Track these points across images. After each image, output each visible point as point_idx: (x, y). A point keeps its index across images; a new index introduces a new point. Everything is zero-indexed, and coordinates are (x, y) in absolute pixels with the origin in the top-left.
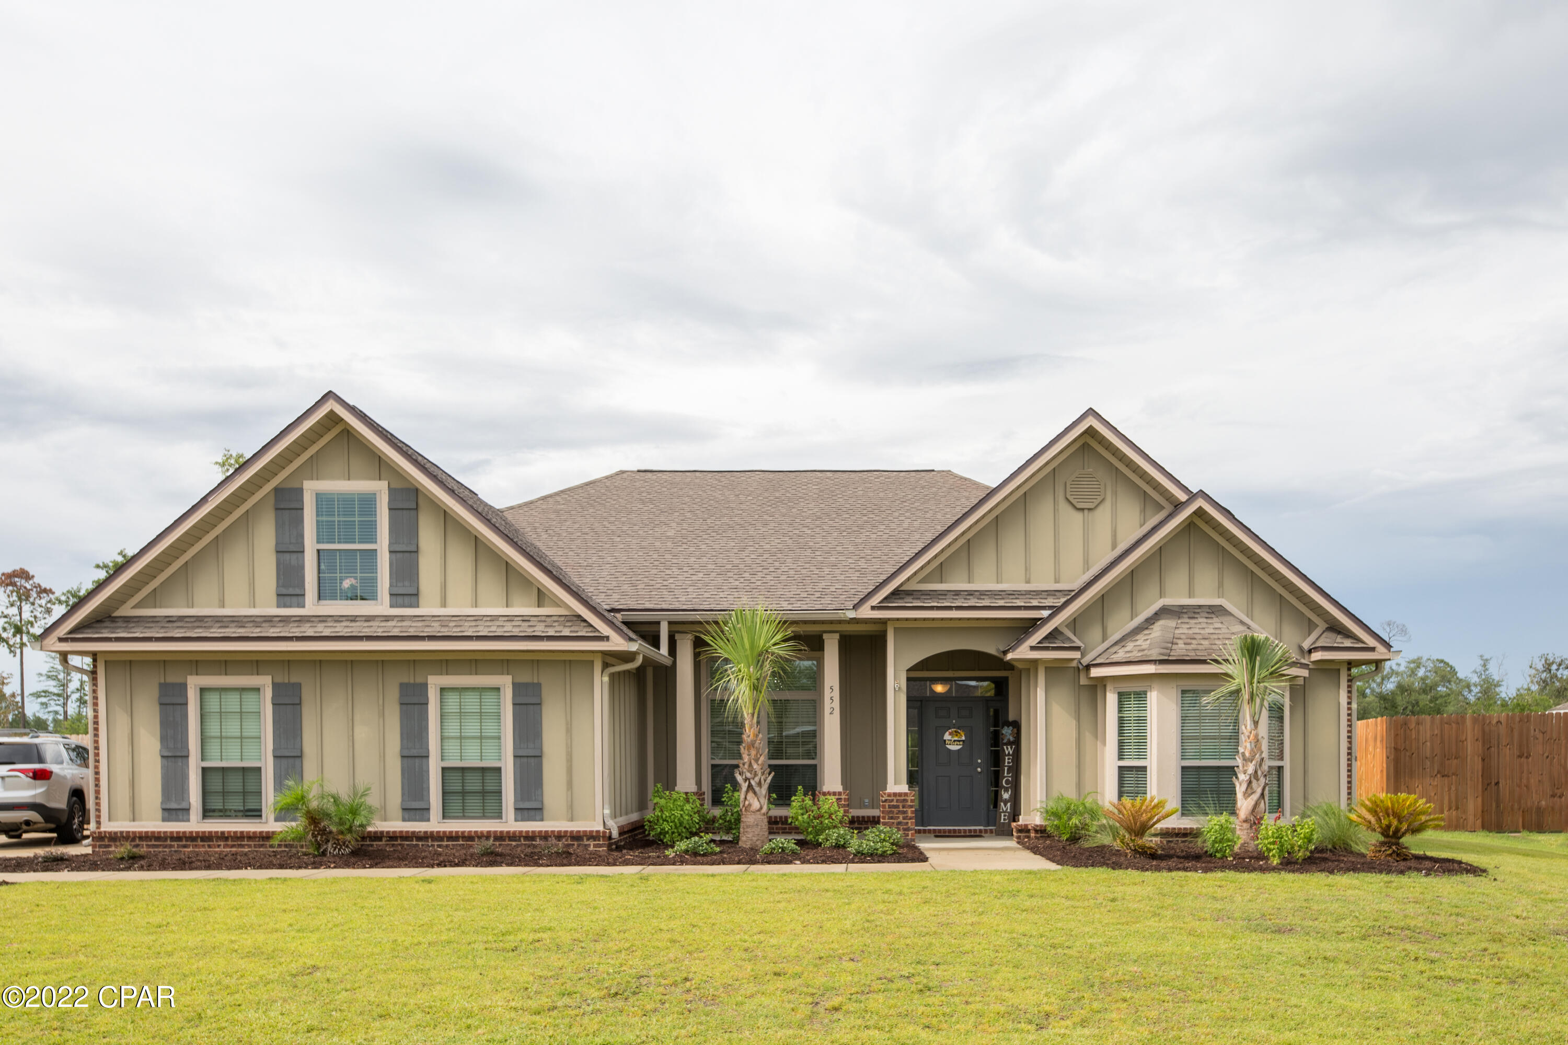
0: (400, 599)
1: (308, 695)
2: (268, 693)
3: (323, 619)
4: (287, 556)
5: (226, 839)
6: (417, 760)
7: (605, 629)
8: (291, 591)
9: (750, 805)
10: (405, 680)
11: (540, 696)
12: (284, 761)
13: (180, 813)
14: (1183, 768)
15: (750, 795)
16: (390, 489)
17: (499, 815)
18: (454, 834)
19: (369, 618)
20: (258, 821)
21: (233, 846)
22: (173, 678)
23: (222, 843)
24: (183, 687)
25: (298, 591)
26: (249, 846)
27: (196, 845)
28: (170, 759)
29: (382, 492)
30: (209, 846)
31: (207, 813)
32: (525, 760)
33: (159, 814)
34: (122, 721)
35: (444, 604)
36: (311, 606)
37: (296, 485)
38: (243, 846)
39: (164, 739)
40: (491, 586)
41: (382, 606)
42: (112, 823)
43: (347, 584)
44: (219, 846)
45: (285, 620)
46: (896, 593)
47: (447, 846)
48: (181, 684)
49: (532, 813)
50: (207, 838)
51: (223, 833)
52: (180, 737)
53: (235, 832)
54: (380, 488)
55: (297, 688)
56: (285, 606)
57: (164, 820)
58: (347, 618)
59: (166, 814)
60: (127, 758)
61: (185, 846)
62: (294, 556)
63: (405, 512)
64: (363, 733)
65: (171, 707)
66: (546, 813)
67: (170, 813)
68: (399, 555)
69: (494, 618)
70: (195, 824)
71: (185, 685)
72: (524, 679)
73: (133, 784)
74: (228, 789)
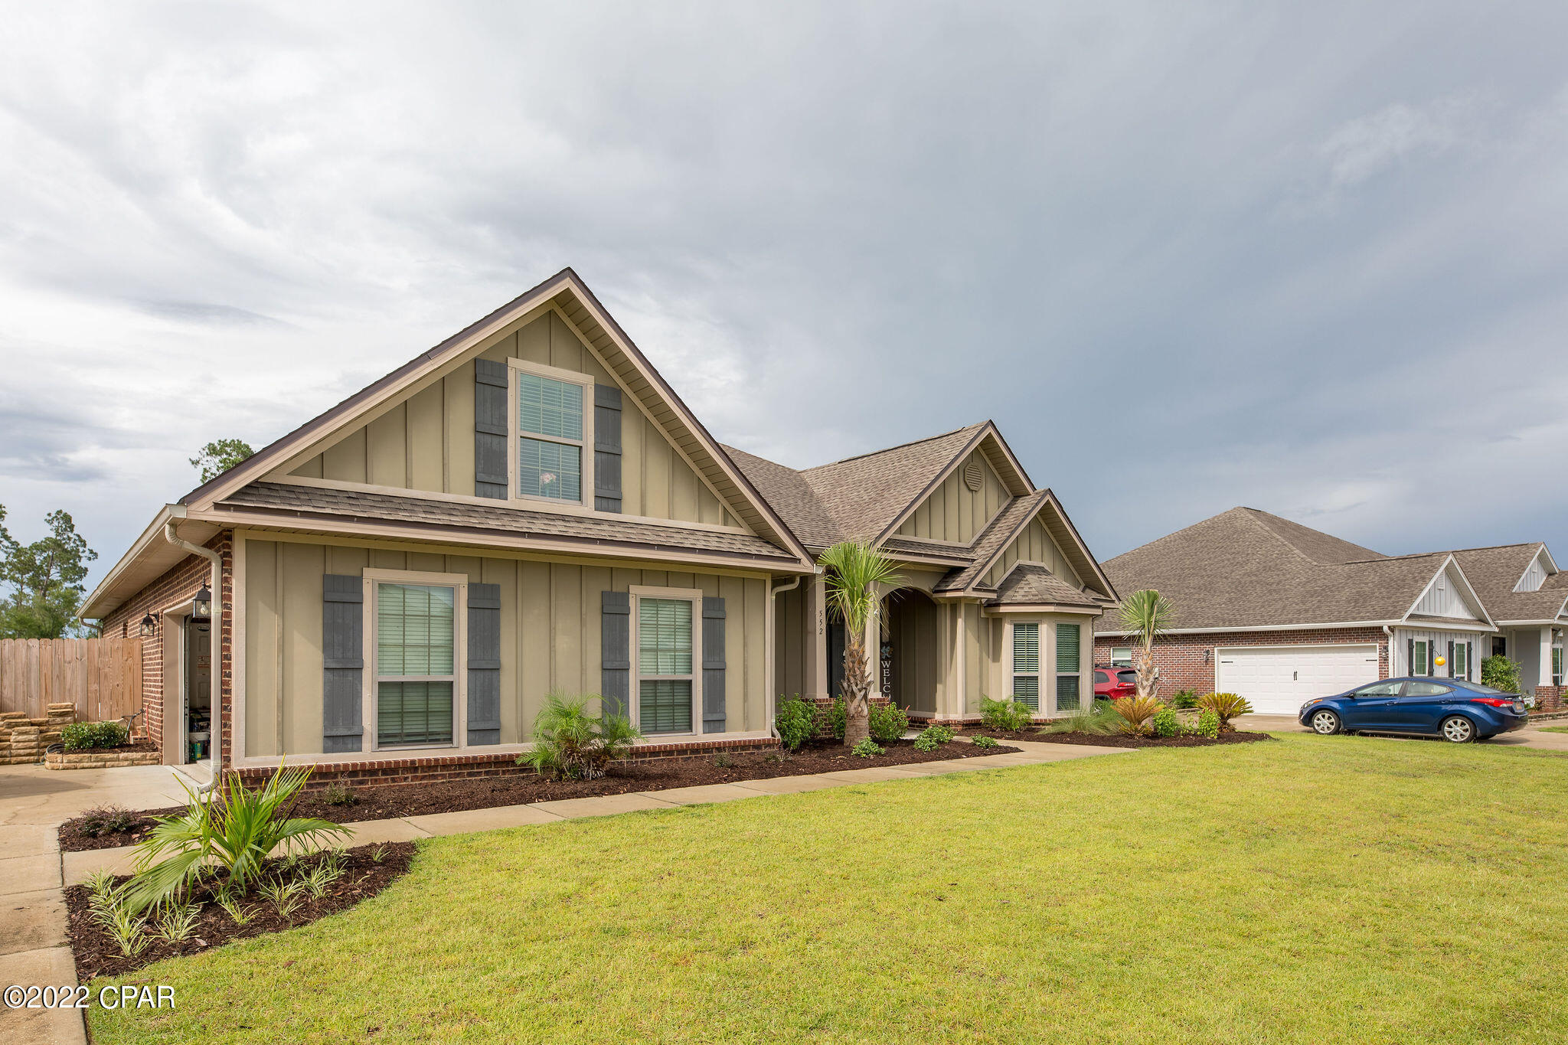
0: (604, 502)
1: (506, 597)
2: (463, 595)
3: (533, 515)
4: (488, 438)
5: (416, 769)
6: (618, 673)
7: (798, 553)
8: (492, 479)
9: (862, 710)
10: (607, 588)
11: (723, 611)
12: (480, 674)
13: (349, 740)
14: (1058, 677)
15: (863, 702)
16: (596, 385)
17: (689, 727)
18: (657, 749)
19: (580, 520)
20: (449, 746)
21: (423, 778)
22: (341, 568)
23: (410, 775)
24: (358, 581)
25: (500, 480)
26: (443, 776)
27: (376, 780)
28: (336, 672)
29: (589, 386)
30: (393, 780)
31: (385, 739)
32: (712, 672)
33: (319, 743)
34: (270, 623)
35: (643, 513)
36: (514, 499)
37: (498, 359)
38: (435, 777)
39: (327, 647)
40: (685, 499)
41: (587, 508)
42: (250, 759)
43: (547, 478)
44: (406, 779)
45: (490, 511)
46: (889, 542)
47: (650, 762)
48: (353, 578)
49: (717, 724)
50: (390, 770)
51: (413, 762)
52: (351, 644)
53: (429, 761)
54: (588, 380)
55: (495, 589)
56: (485, 496)
57: (326, 751)
58: (558, 517)
59: (330, 743)
60: (276, 671)
61: (361, 783)
62: (496, 440)
63: (610, 411)
64: (565, 643)
65: (340, 606)
66: (728, 723)
67: (334, 741)
68: (604, 456)
69: (693, 532)
70: (369, 753)
71: (361, 578)
72: (713, 594)
73: (282, 705)
74: (408, 707)
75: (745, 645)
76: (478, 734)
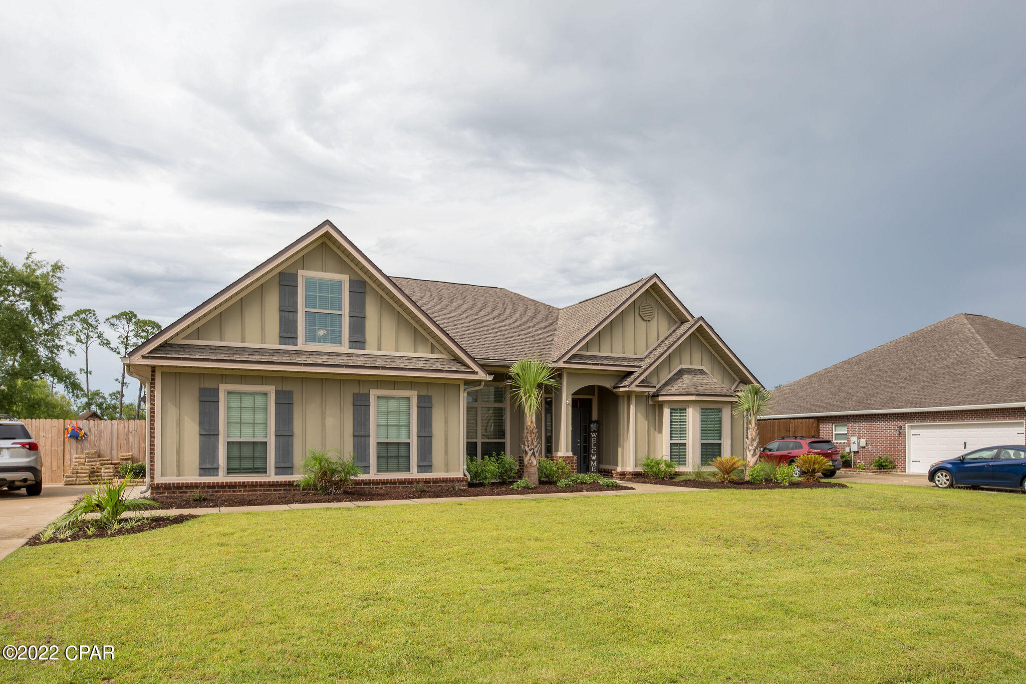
0: (355, 344)
1: (297, 398)
2: (273, 397)
3: (311, 353)
4: (287, 314)
5: (246, 486)
6: (363, 438)
7: (475, 368)
8: (289, 335)
9: (532, 462)
10: (357, 391)
11: (431, 403)
12: (282, 438)
13: (212, 471)
14: (702, 444)
15: (533, 457)
16: (350, 280)
17: (408, 469)
18: (386, 481)
19: (338, 354)
20: (265, 475)
21: (249, 491)
22: (209, 385)
23: (242, 489)
24: (216, 391)
25: (293, 336)
26: (261, 491)
27: (225, 491)
28: (205, 437)
29: (345, 281)
30: (234, 491)
31: (230, 471)
32: (423, 438)
33: (197, 471)
34: (173, 412)
35: (379, 349)
36: (301, 345)
37: (293, 271)
38: (256, 491)
39: (201, 424)
40: (406, 341)
41: (345, 348)
42: (163, 478)
43: (321, 333)
44: (240, 491)
45: (287, 352)
46: (576, 356)
47: (381, 488)
48: (214, 389)
49: (426, 468)
50: (232, 486)
51: (244, 483)
52: (213, 422)
53: (252, 482)
54: (345, 278)
55: (290, 393)
56: (285, 344)
57: (200, 475)
58: (326, 354)
59: (202, 472)
60: (176, 436)
61: (217, 492)
62: (291, 314)
63: (358, 293)
64: (330, 421)
65: (208, 403)
66: (433, 468)
67: (204, 471)
68: (354, 319)
69: (410, 358)
70: (222, 477)
71: (218, 389)
72: (424, 393)
73: (179, 453)
74: (243, 455)
75: (446, 422)
76: (280, 470)
